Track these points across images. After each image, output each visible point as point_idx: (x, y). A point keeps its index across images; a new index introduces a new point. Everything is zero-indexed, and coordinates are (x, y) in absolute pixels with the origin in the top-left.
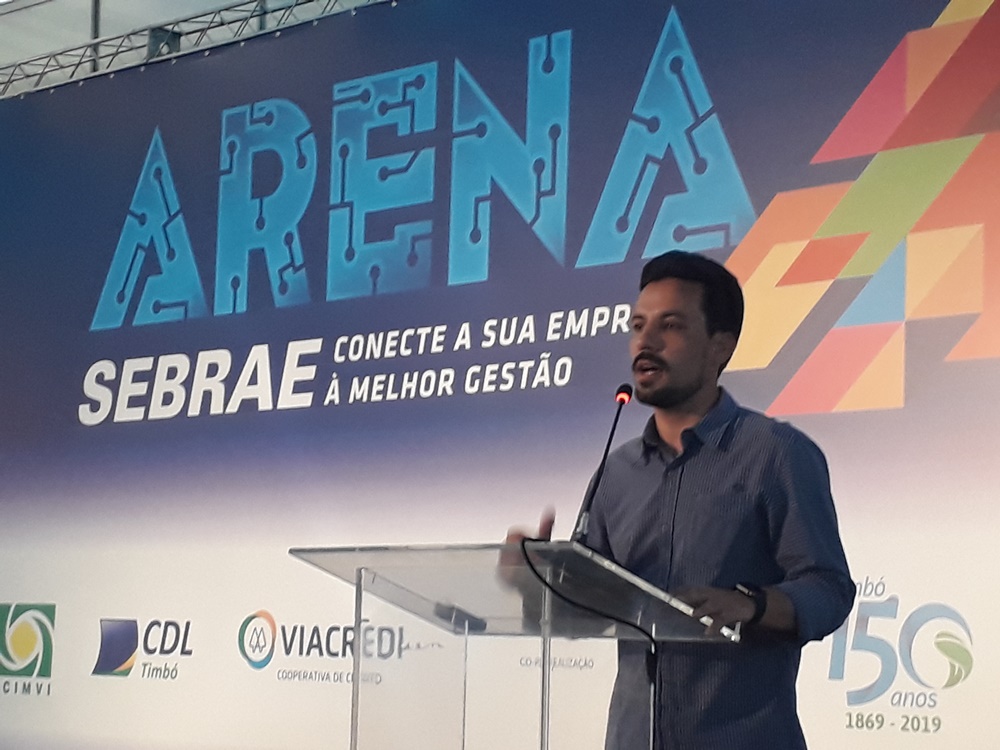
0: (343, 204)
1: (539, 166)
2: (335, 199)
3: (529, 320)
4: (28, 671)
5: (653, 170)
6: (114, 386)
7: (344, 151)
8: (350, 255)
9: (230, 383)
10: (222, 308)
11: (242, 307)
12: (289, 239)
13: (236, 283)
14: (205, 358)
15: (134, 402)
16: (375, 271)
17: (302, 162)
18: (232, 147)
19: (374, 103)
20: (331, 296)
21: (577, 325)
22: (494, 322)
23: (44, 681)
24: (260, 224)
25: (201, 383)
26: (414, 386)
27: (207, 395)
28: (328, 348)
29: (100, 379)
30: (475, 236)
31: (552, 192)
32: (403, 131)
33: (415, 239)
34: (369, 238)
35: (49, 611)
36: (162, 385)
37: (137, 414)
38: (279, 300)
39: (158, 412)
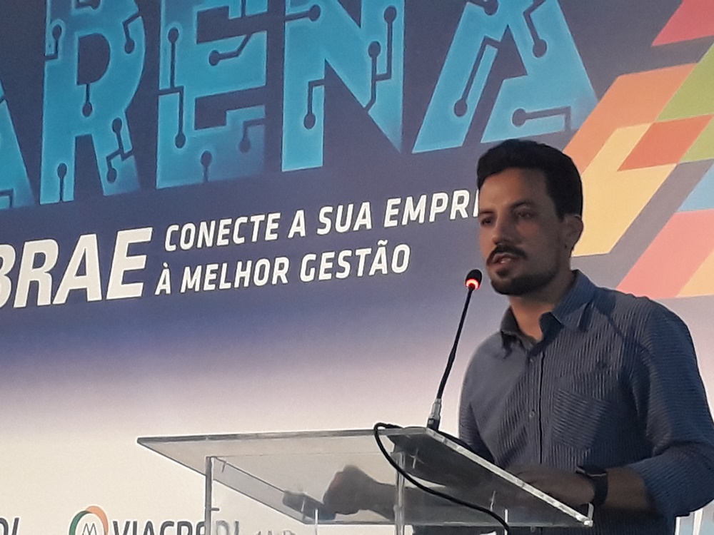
0: (173, 90)
1: (374, 50)
2: (164, 84)
3: (366, 206)
5: (491, 52)
7: (173, 35)
8: (180, 141)
9: (57, 275)
10: (48, 197)
11: (69, 196)
12: (117, 126)
13: (62, 171)
14: (31, 248)
16: (206, 158)
17: (130, 47)
18: (57, 32)
20: (160, 184)
21: (414, 211)
22: (329, 209)
24: (87, 110)
26: (247, 274)
27: (34, 286)
28: (158, 236)
30: (309, 121)
31: (387, 76)
32: (234, 14)
33: (247, 124)
34: (200, 124)
38: (108, 188)
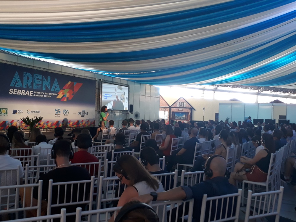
0: (35, 82)
1: (48, 84)
3: (48, 93)
4: (5, 114)
6: (13, 91)
7: (35, 79)
9: (25, 93)
11: (26, 87)
15: (15, 93)
16: (37, 88)
18: (25, 75)
19: (37, 76)
21: (51, 94)
23: (7, 115)
25: (22, 92)
26: (40, 96)
27: (23, 94)
28: (34, 92)
29: (11, 90)
30: (44, 87)
32: (39, 79)
34: (37, 85)
35: (7, 109)
36: (18, 92)
37: (16, 94)
38: (29, 88)
39: (18, 94)
